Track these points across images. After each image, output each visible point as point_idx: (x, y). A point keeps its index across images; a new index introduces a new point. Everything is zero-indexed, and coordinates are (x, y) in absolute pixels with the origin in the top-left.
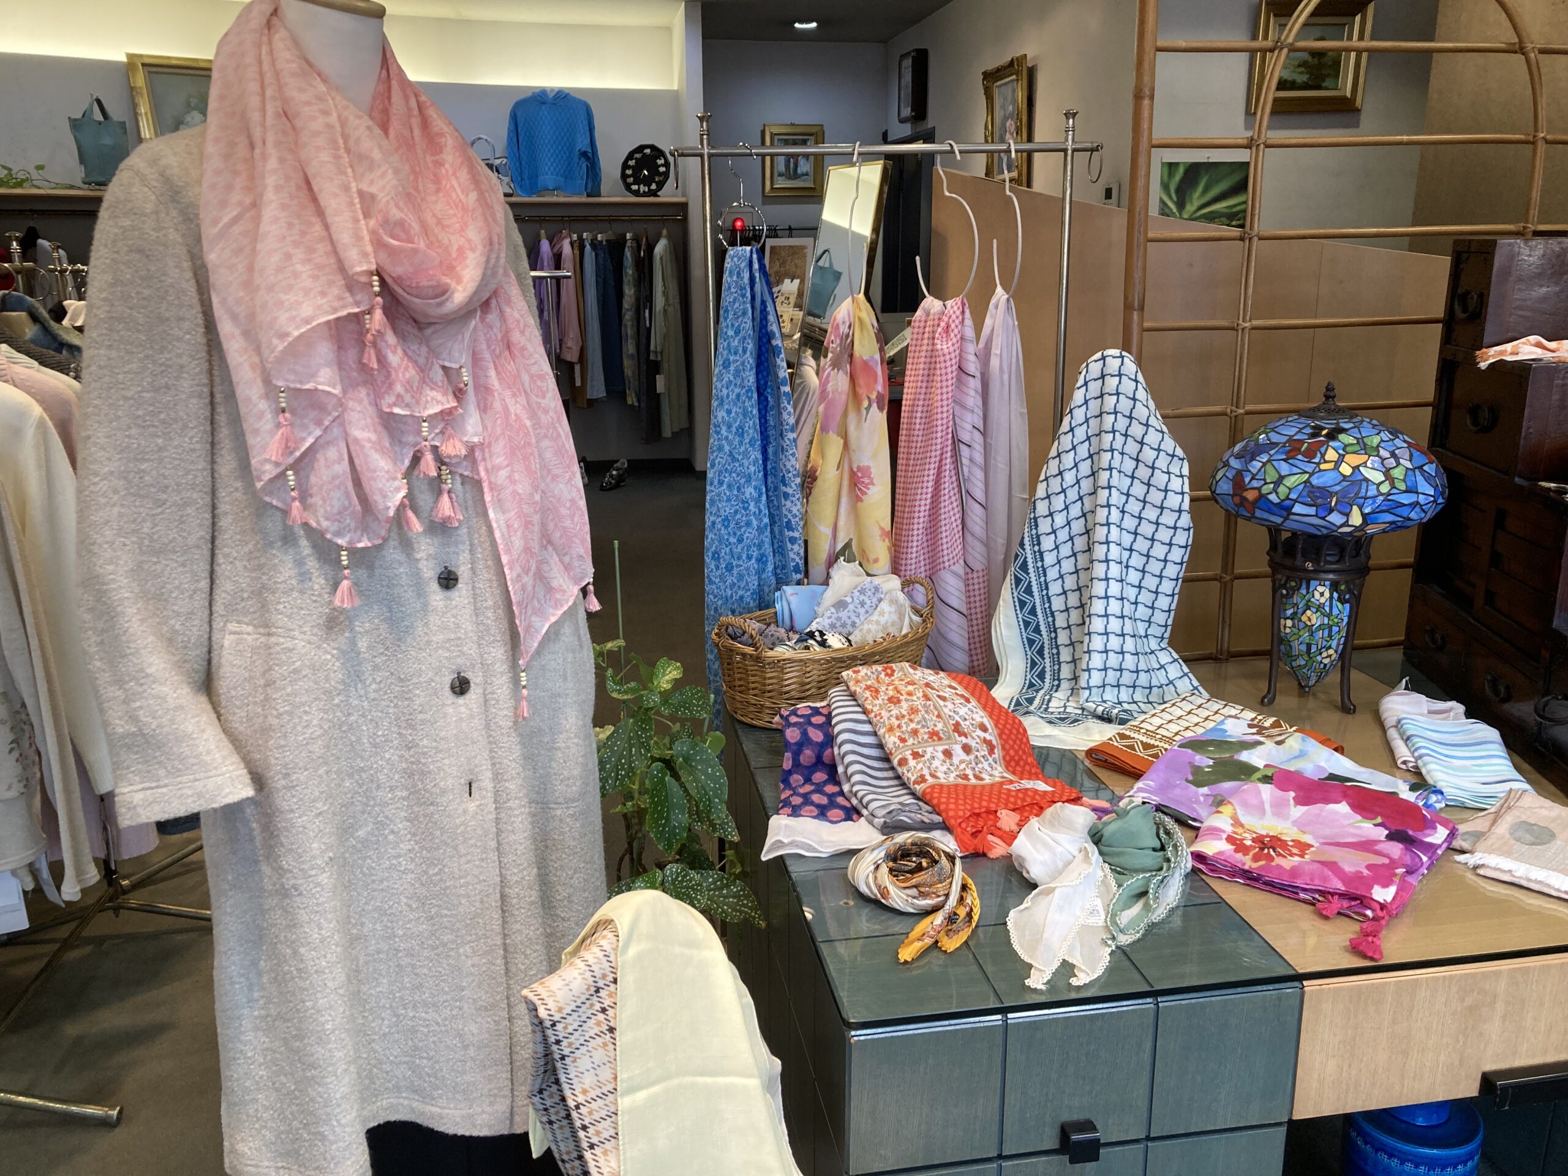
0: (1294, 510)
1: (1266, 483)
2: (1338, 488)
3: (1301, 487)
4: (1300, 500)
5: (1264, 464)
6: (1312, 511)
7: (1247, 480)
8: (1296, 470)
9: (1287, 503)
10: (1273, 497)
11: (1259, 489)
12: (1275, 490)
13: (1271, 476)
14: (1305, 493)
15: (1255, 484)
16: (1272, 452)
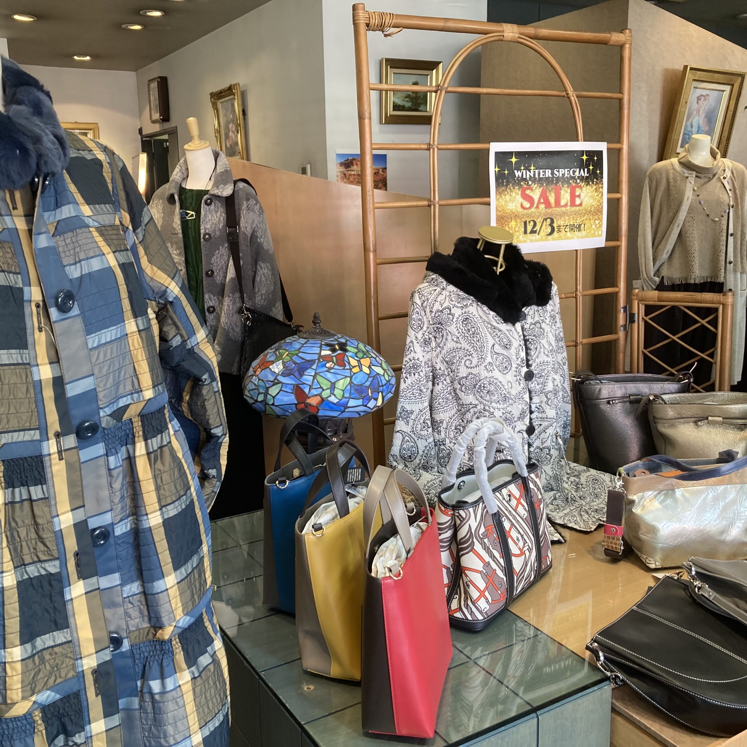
0: (349, 405)
1: (323, 390)
2: (368, 384)
3: (349, 387)
4: (352, 396)
5: (314, 377)
6: (360, 402)
7: (307, 390)
8: (339, 377)
9: (344, 400)
10: (333, 399)
11: (320, 395)
12: (332, 393)
13: (325, 384)
14: (352, 391)
15: (314, 392)
16: (314, 367)
